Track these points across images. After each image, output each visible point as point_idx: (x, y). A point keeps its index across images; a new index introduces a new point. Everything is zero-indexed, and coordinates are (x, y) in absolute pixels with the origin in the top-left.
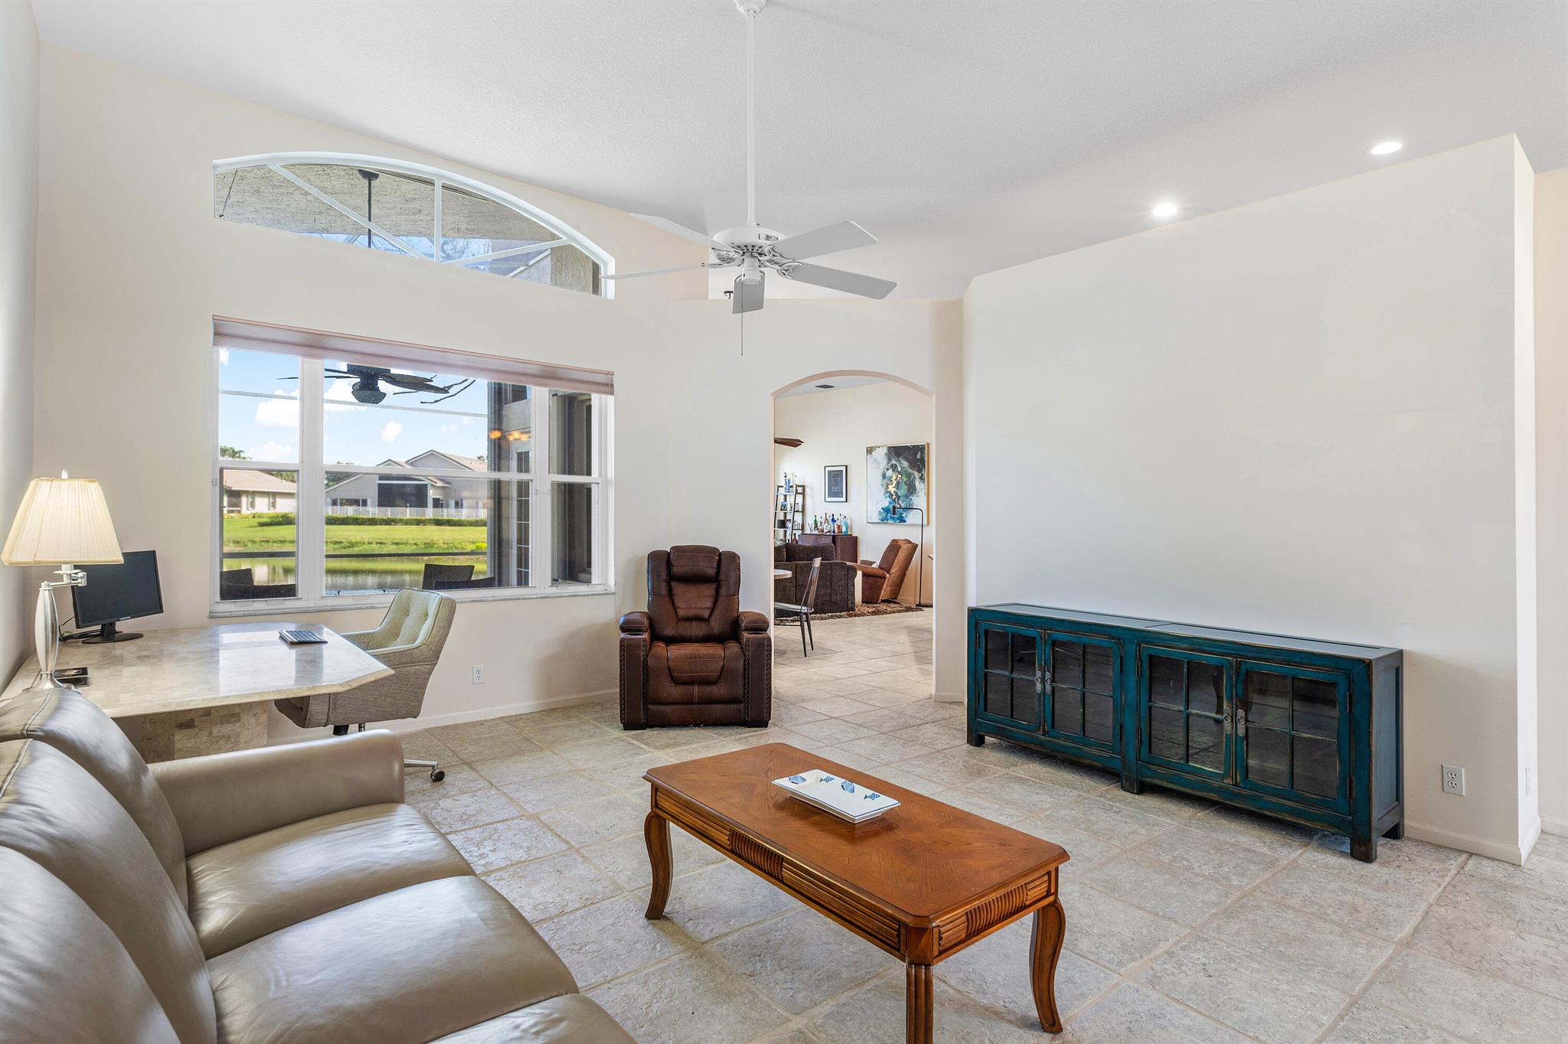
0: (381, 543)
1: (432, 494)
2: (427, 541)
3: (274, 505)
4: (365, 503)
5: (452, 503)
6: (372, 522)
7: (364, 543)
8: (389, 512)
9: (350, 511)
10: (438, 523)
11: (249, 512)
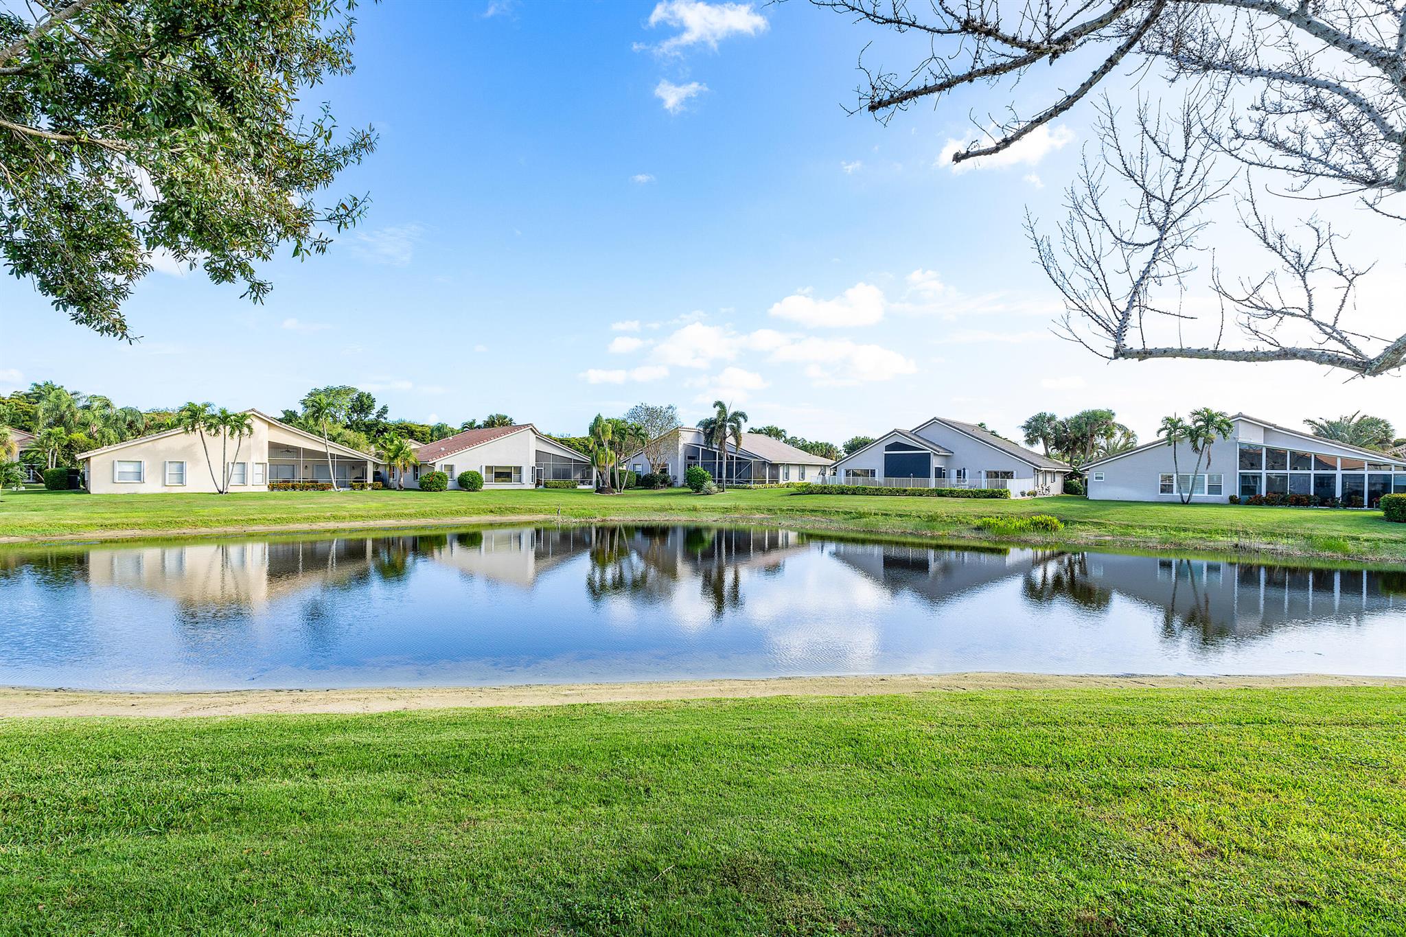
0: (886, 515)
1: (935, 463)
2: (930, 514)
3: (803, 475)
4: (873, 473)
5: (954, 473)
6: (877, 492)
7: (871, 514)
8: (896, 483)
9: (860, 482)
10: (941, 494)
11: (784, 482)
